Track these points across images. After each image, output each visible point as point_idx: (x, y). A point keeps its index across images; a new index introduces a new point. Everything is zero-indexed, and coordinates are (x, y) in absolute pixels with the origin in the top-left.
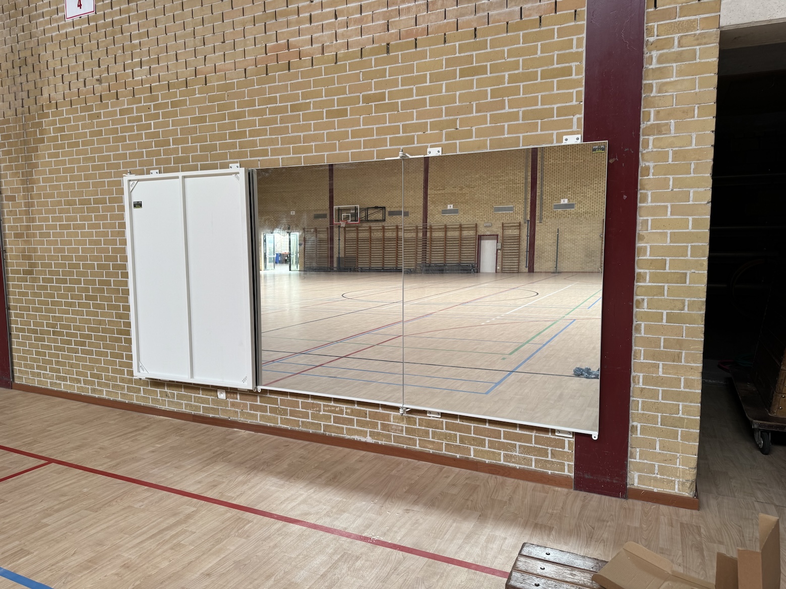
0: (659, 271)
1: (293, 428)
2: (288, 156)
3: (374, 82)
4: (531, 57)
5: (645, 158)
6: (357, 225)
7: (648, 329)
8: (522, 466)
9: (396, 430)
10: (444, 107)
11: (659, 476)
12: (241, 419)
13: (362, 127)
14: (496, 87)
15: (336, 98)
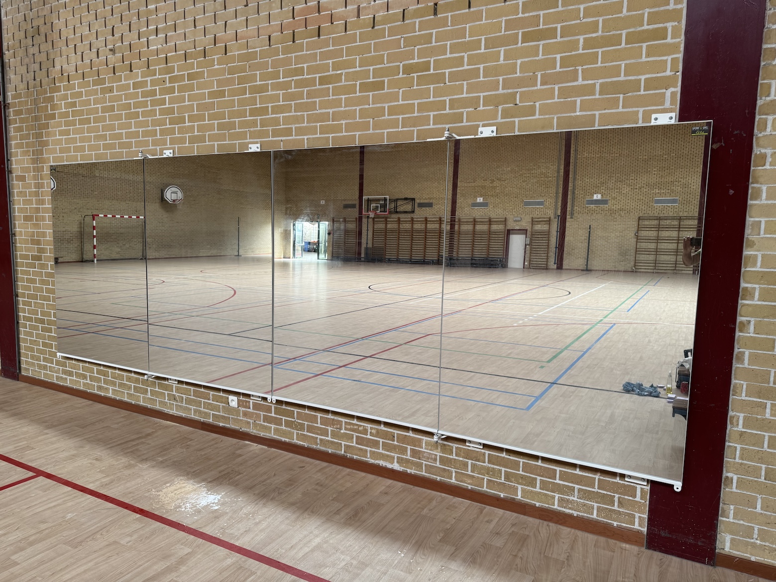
0: (772, 287)
1: (310, 445)
2: (314, 136)
3: (418, 49)
4: (614, 16)
5: (761, 142)
6: (386, 216)
7: (754, 359)
8: (581, 514)
9: (428, 458)
10: (501, 78)
11: (758, 542)
12: (253, 431)
13: (401, 102)
14: (567, 54)
15: (371, 68)
